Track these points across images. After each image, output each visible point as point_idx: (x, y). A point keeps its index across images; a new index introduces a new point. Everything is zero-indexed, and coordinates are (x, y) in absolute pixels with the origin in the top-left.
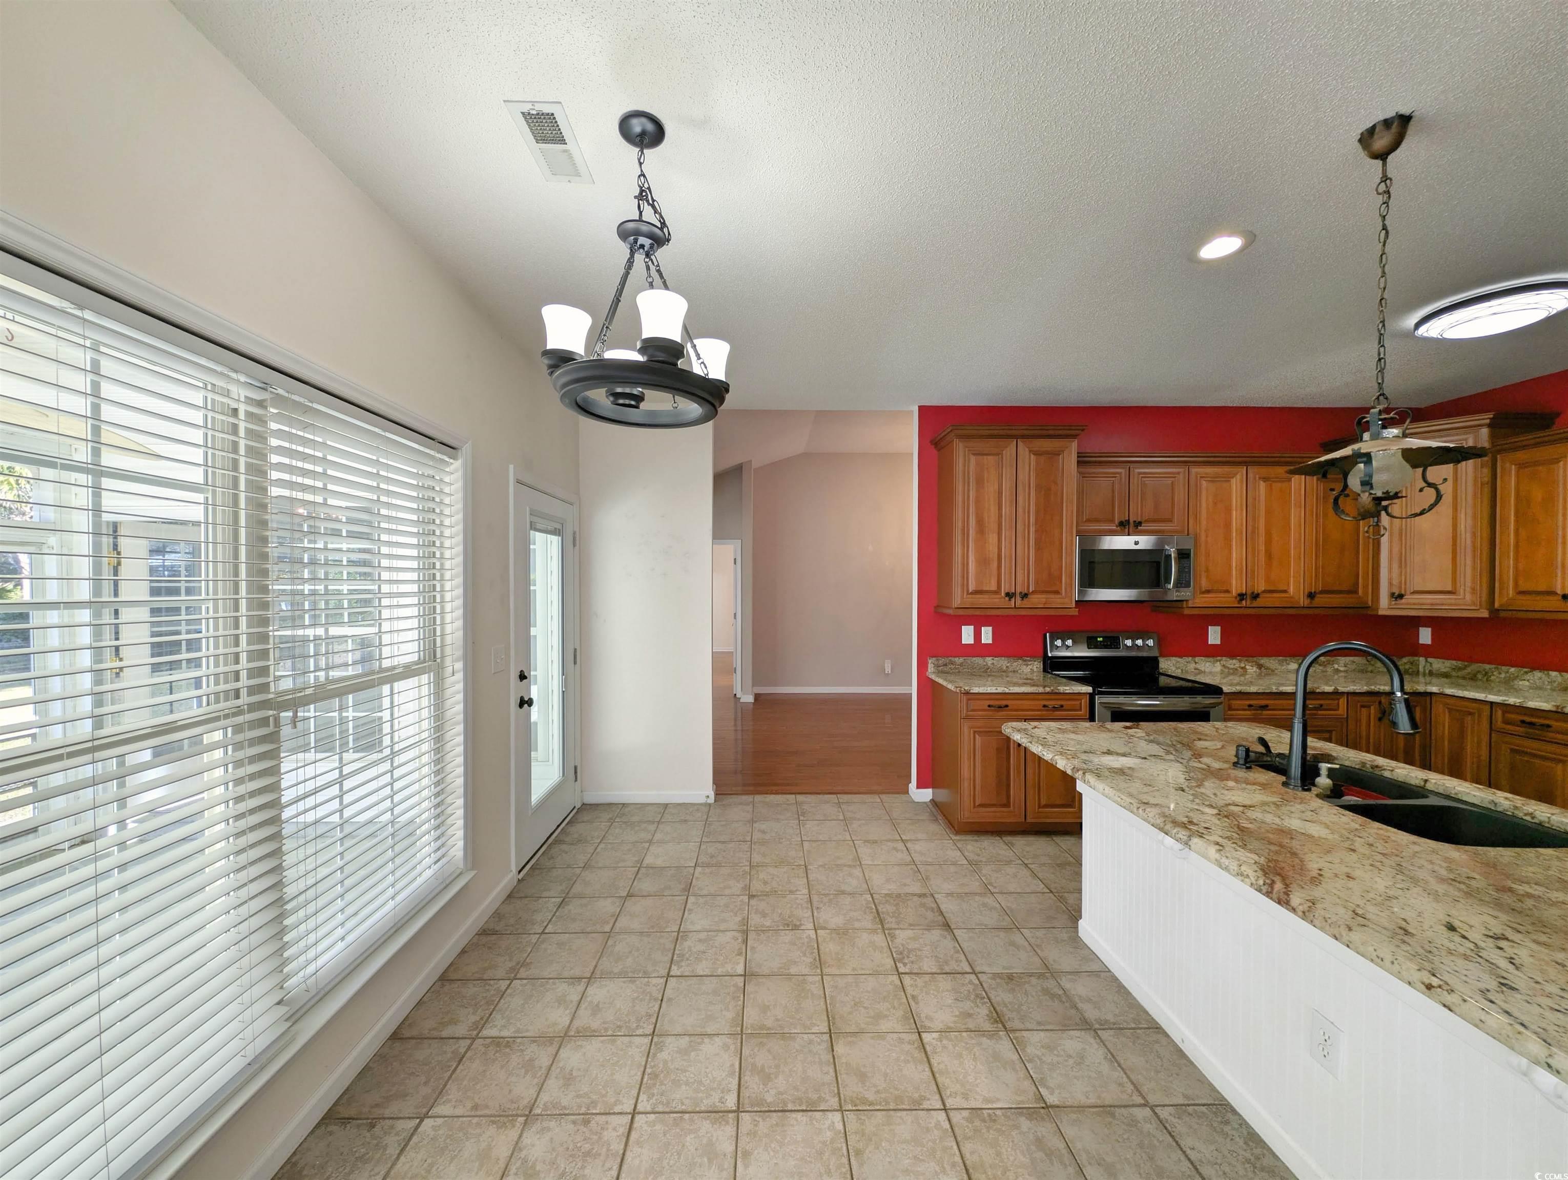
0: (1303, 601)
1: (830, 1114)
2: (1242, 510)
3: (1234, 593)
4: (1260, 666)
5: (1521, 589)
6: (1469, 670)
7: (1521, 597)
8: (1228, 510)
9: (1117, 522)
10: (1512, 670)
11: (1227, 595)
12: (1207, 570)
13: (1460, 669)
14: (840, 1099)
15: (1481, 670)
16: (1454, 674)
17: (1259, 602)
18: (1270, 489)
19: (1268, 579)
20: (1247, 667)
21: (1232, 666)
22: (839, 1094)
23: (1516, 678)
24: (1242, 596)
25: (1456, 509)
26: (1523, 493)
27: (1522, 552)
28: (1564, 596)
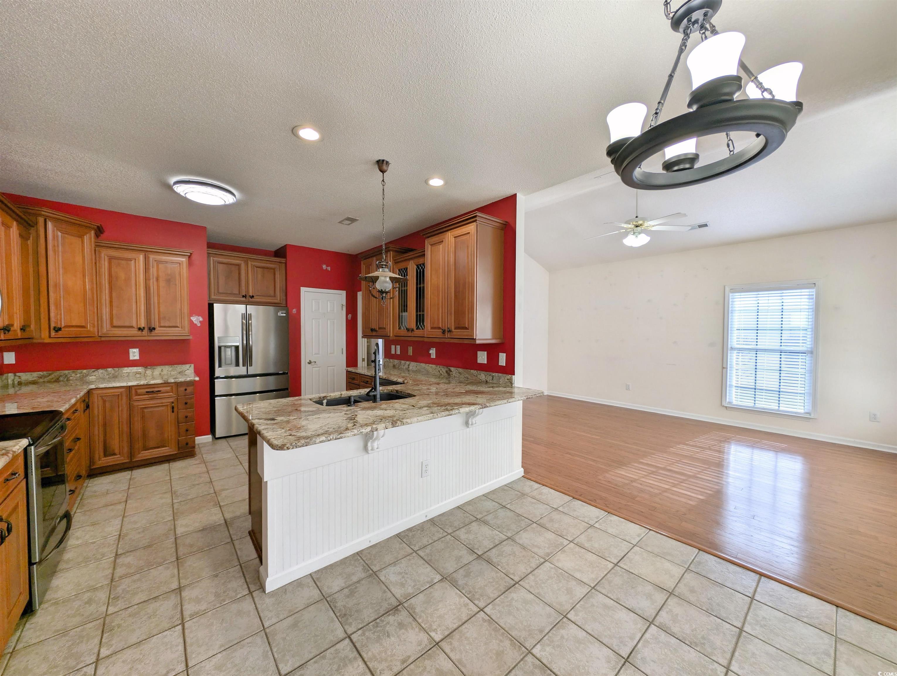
1: (538, 655)
5: (114, 324)
6: (53, 376)
7: (112, 329)
10: (85, 371)
13: (45, 377)
14: (524, 657)
15: (62, 374)
16: (41, 380)
22: (522, 660)
23: (87, 375)
25: (84, 276)
26: (113, 273)
27: (114, 304)
28: (140, 329)
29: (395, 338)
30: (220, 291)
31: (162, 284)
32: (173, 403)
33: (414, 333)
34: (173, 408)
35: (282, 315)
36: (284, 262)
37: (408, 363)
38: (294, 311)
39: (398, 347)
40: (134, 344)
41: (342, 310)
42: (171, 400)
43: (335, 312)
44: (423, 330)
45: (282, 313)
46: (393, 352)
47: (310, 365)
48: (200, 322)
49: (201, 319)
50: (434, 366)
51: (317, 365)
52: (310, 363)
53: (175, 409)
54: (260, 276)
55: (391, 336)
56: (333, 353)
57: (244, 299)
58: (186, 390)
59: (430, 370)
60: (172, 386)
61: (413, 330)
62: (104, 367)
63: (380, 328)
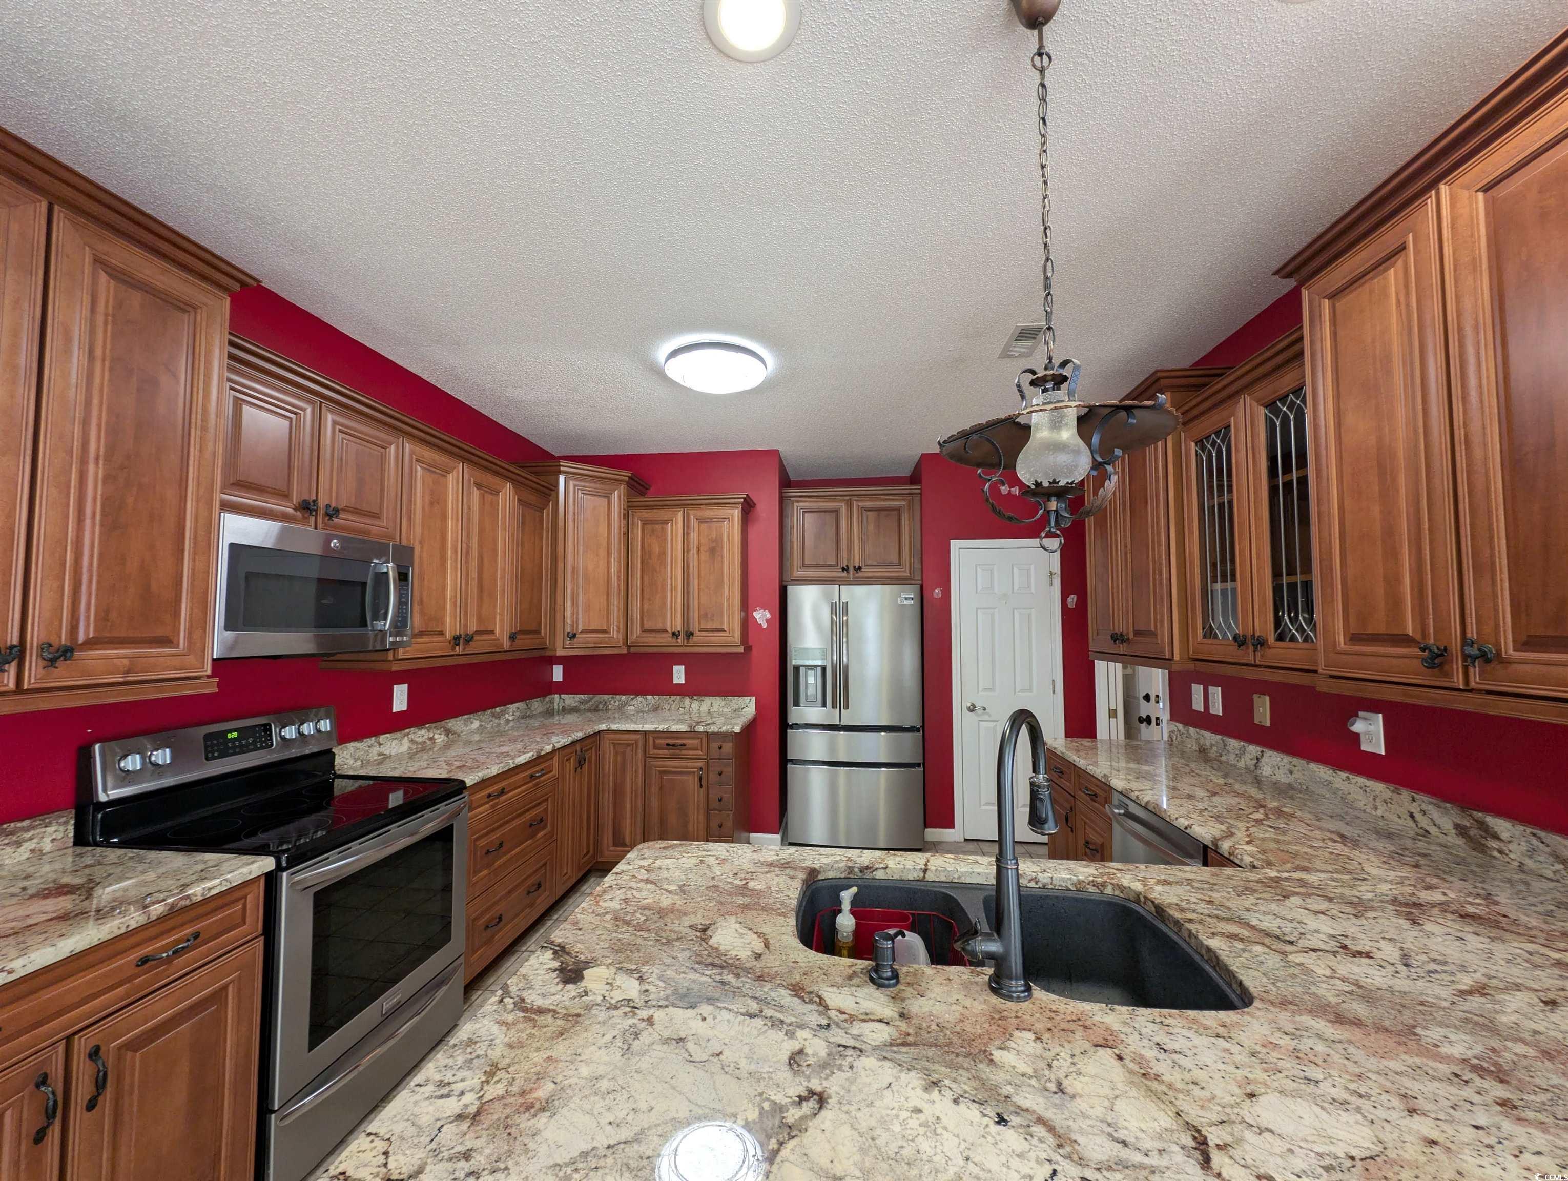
0: (506, 645)
2: (458, 520)
3: (448, 635)
4: (448, 732)
5: (646, 627)
6: (593, 702)
7: (645, 635)
8: (444, 517)
9: (295, 500)
11: (440, 639)
12: (421, 602)
13: (587, 702)
16: (582, 707)
17: (474, 647)
18: (482, 497)
19: (480, 619)
20: (436, 736)
21: (420, 740)
23: (626, 704)
24: (456, 639)
25: (609, 554)
26: (646, 545)
27: (646, 596)
28: (674, 634)
29: (1191, 666)
30: (807, 562)
31: (704, 556)
32: (701, 769)
33: (1269, 652)
34: (700, 779)
35: (906, 602)
36: (919, 491)
37: (1253, 750)
38: (938, 592)
39: (1216, 693)
40: (679, 658)
41: (1051, 585)
42: (700, 764)
43: (1033, 590)
44: (1306, 645)
45: (906, 599)
46: (1198, 705)
47: (972, 714)
48: (767, 620)
49: (768, 616)
50: (1379, 787)
51: (990, 716)
52: (972, 709)
53: (704, 782)
54: (871, 527)
55: (1177, 657)
56: (1030, 690)
57: (845, 574)
58: (720, 748)
59: (1362, 800)
60: (701, 739)
61: (1260, 643)
62: (643, 692)
63: (1137, 633)
